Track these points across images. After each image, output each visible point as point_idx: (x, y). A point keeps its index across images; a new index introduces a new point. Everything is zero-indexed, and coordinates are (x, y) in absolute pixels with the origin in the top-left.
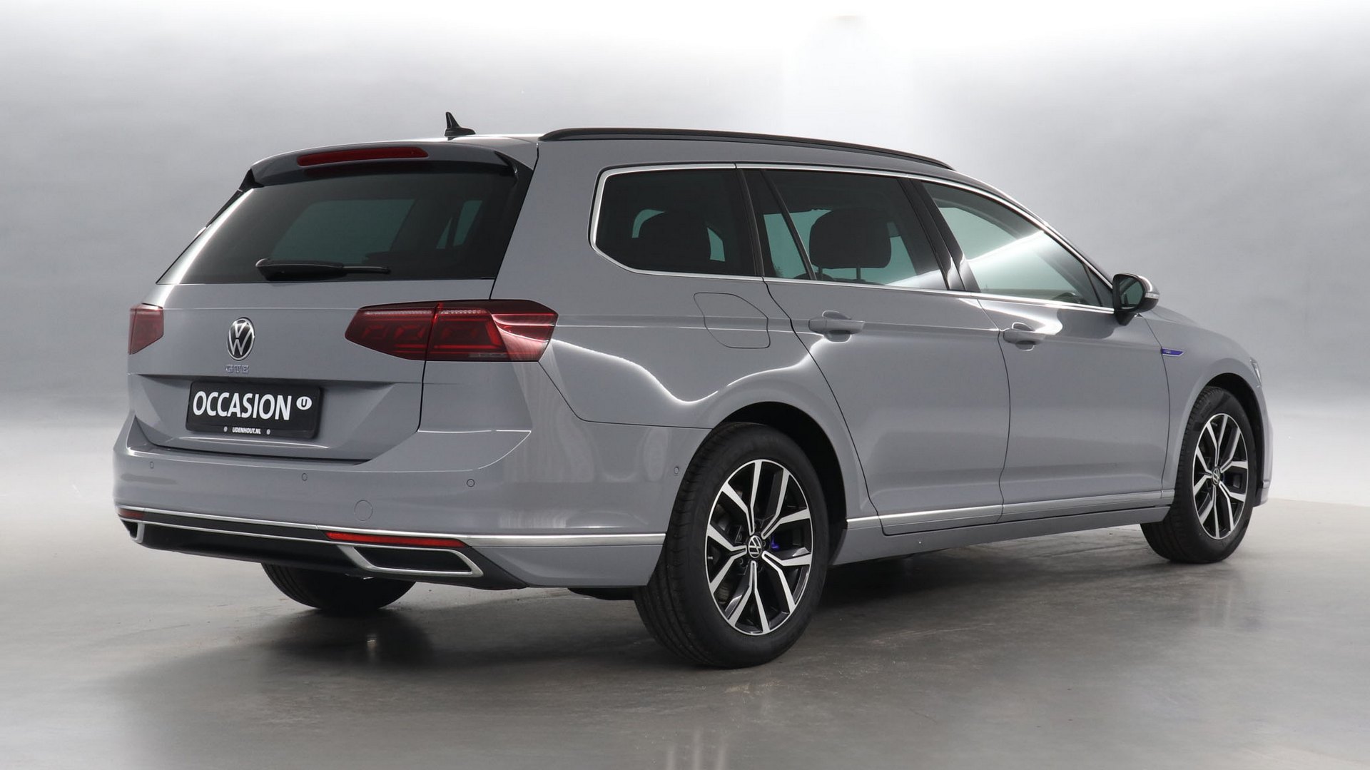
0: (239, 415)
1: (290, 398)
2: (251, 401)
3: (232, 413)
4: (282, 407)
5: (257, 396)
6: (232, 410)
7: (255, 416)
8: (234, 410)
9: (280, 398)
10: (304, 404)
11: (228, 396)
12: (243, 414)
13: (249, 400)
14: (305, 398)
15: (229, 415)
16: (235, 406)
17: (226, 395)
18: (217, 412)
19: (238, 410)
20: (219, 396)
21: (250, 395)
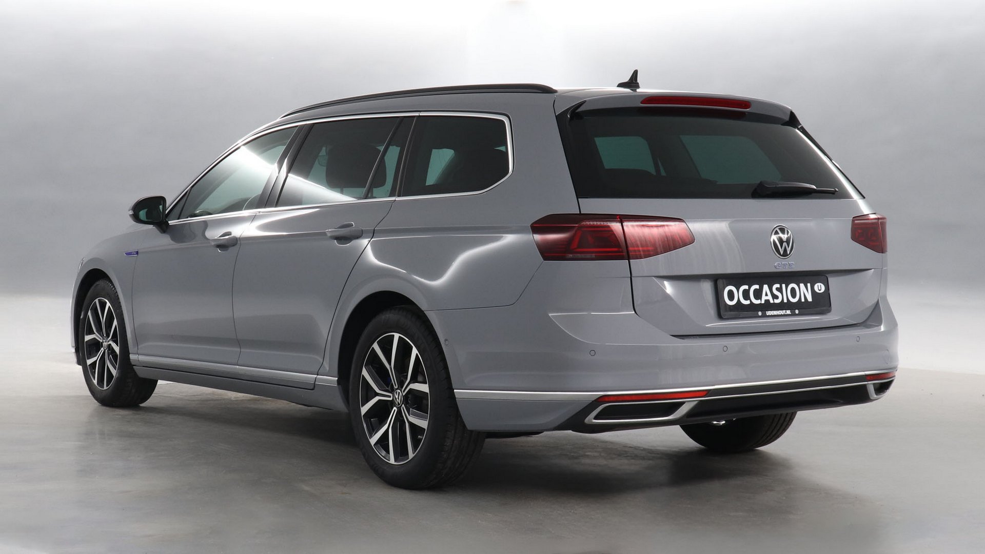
0: (772, 301)
1: (809, 285)
2: (780, 290)
3: (765, 300)
4: (804, 292)
5: (784, 286)
6: (764, 298)
7: (785, 301)
8: (767, 298)
9: (802, 285)
10: (820, 289)
11: (758, 288)
12: (775, 300)
13: (777, 289)
14: (819, 284)
15: (763, 302)
16: (766, 295)
17: (757, 287)
18: (751, 301)
19: (770, 298)
20: (750, 288)
21: (778, 286)
